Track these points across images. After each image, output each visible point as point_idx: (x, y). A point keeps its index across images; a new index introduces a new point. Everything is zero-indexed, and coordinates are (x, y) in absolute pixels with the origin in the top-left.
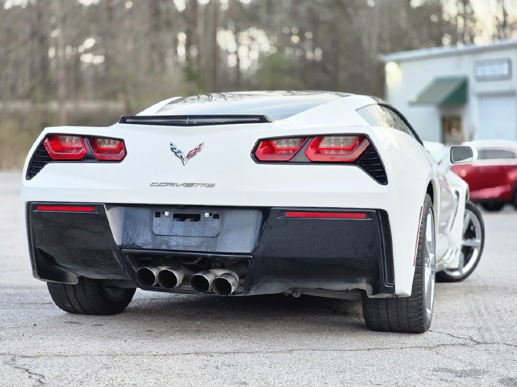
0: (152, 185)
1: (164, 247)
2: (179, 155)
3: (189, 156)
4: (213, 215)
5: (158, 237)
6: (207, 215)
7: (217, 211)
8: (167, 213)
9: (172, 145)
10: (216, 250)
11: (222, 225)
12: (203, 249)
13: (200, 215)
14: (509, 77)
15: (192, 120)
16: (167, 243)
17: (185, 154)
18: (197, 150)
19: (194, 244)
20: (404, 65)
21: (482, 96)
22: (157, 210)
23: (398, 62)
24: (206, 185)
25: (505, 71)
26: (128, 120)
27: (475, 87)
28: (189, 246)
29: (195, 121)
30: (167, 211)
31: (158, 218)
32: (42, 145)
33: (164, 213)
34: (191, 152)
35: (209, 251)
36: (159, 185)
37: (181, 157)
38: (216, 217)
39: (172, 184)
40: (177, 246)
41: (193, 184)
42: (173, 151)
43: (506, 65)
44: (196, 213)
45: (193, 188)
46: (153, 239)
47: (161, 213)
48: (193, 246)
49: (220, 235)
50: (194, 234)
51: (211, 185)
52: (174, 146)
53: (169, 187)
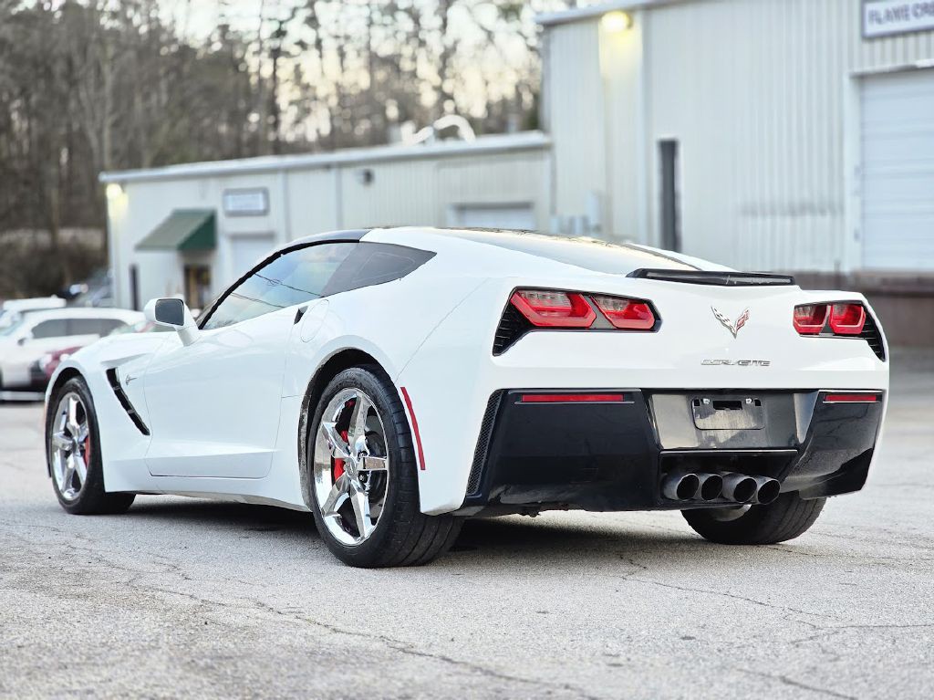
0: (704, 362)
2: (726, 323)
4: (755, 401)
5: (703, 432)
6: (749, 401)
7: (759, 396)
9: (716, 310)
13: (741, 402)
14: (265, 213)
15: (732, 279)
16: (714, 439)
18: (745, 318)
20: (129, 188)
21: (236, 238)
22: (695, 396)
23: (123, 184)
24: (762, 363)
25: (261, 207)
26: (649, 275)
27: (225, 226)
29: (735, 280)
30: (706, 397)
34: (739, 321)
36: (712, 363)
37: (730, 328)
38: (758, 403)
39: (727, 363)
41: (749, 361)
42: (719, 319)
43: (261, 196)
44: (737, 399)
46: (696, 435)
47: (700, 401)
51: (766, 364)
52: (718, 313)
53: (723, 366)
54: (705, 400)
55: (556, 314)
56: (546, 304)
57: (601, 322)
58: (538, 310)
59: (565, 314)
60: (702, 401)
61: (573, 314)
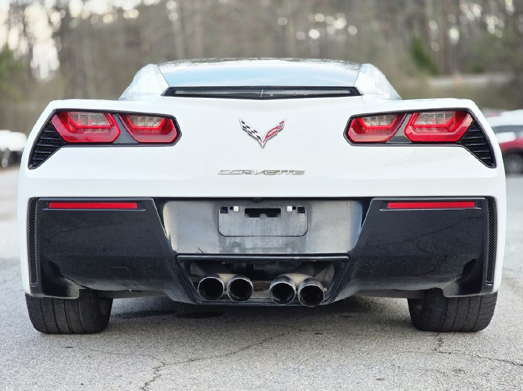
0: (222, 172)
1: (237, 251)
2: (253, 134)
3: (269, 136)
4: (297, 208)
5: (228, 238)
6: (290, 208)
7: (302, 204)
8: (236, 208)
9: (243, 123)
10: (304, 251)
11: (309, 220)
12: (289, 251)
13: (280, 209)
15: (267, 93)
16: (240, 245)
17: (262, 135)
18: (279, 128)
19: (276, 245)
22: (224, 204)
24: (294, 173)
26: (178, 92)
28: (269, 248)
29: (271, 93)
30: (236, 205)
31: (225, 215)
32: (48, 125)
33: (232, 208)
34: (270, 131)
35: (296, 253)
36: (231, 173)
37: (258, 138)
38: (301, 210)
39: (249, 173)
40: (254, 249)
41: (277, 171)
42: (246, 131)
44: (275, 207)
45: (277, 176)
46: (220, 241)
47: (229, 208)
48: (276, 248)
49: (308, 233)
50: (274, 233)
51: (300, 173)
52: (247, 124)
53: (245, 175)
57: (124, 137)
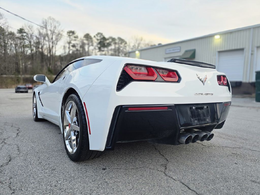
13: (203, 107)
18: (206, 78)
22: (190, 106)
37: (202, 82)
39: (202, 94)
51: (212, 94)
52: (199, 76)
54: (193, 107)
55: (141, 75)
56: (138, 71)
57: (160, 79)
58: (135, 74)
59: (145, 75)
60: (192, 108)
61: (148, 75)
